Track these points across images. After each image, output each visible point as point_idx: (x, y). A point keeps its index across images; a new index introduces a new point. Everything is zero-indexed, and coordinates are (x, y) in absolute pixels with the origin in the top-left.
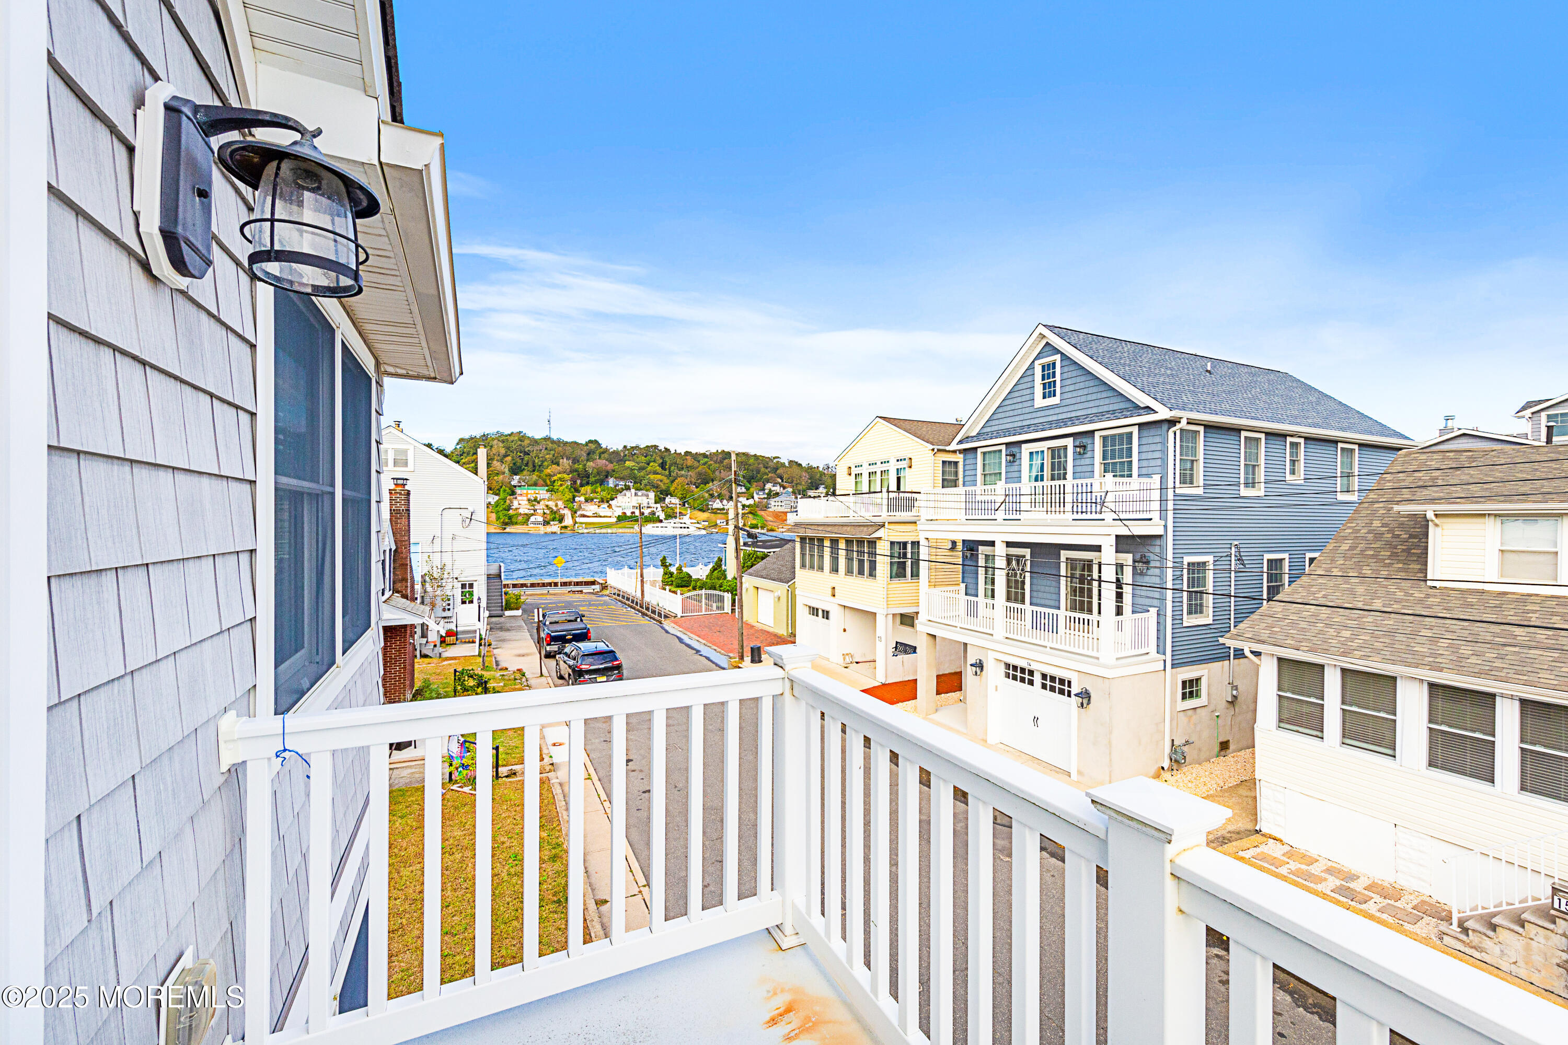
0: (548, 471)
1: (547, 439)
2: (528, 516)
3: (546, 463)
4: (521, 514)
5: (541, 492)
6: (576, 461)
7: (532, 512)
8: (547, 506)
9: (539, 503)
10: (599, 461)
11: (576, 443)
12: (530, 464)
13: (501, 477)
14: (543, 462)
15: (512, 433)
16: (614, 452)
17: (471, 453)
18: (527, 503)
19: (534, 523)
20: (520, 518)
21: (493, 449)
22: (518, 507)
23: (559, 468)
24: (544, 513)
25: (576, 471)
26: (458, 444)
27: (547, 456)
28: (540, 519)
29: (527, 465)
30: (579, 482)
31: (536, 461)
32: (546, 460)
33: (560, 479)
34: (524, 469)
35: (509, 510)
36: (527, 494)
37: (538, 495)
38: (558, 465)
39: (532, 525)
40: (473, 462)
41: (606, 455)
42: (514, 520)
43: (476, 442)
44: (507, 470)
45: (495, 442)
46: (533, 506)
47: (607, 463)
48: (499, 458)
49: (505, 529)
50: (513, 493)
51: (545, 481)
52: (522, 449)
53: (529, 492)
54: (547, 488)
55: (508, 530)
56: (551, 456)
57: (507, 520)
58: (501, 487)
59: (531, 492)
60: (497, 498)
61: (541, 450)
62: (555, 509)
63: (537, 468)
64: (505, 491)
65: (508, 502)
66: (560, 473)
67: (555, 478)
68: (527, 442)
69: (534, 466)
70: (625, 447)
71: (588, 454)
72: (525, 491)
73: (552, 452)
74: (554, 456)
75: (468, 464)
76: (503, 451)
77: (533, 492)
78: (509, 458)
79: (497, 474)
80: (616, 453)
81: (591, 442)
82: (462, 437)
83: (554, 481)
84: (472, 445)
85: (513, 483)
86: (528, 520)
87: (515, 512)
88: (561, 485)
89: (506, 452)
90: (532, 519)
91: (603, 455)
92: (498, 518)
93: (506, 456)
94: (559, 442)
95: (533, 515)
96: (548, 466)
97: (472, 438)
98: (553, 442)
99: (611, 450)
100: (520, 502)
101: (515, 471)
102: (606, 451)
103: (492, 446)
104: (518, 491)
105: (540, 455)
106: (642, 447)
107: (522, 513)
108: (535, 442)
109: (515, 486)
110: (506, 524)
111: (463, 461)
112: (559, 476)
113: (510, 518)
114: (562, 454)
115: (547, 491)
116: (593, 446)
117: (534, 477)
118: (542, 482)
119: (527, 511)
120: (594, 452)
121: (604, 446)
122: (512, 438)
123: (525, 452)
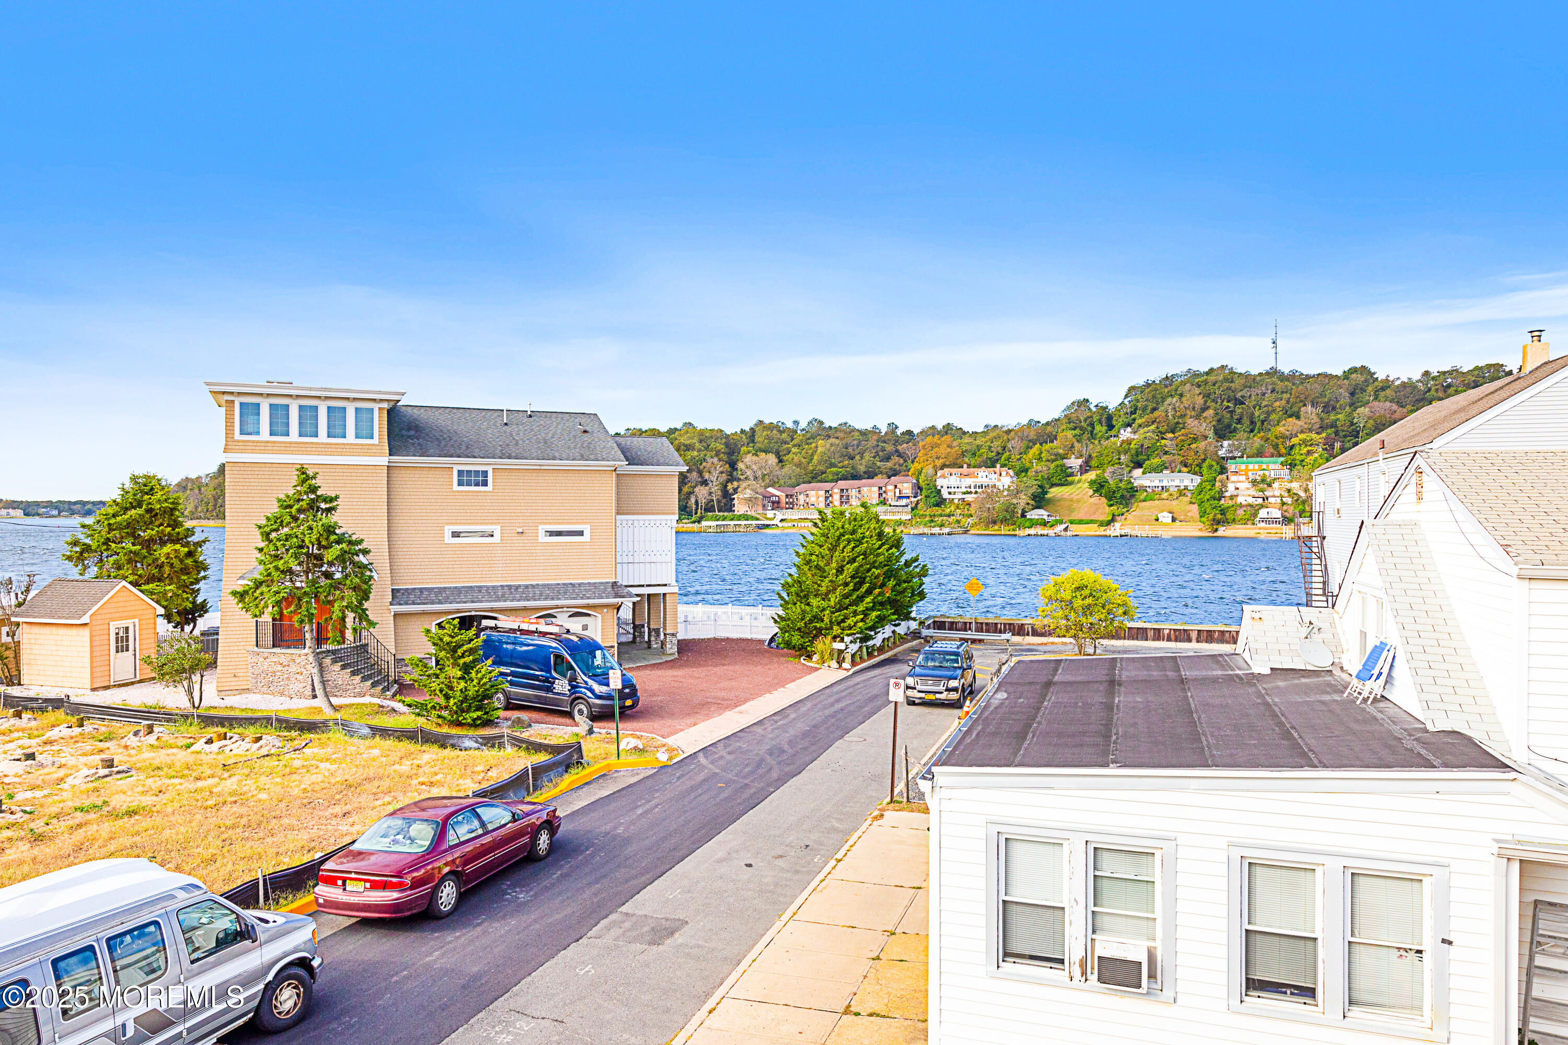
0: (1281, 429)
1: (1273, 372)
2: (1254, 511)
3: (1273, 416)
4: (1241, 506)
5: (1271, 466)
6: (1329, 408)
7: (1260, 501)
8: (1289, 491)
9: (1269, 485)
10: (1376, 403)
11: (1325, 375)
12: (1246, 421)
13: (1202, 445)
14: (1268, 414)
15: (1212, 370)
16: (1404, 385)
17: (1149, 408)
18: (1249, 485)
19: (1263, 520)
20: (1241, 512)
21: (1184, 399)
22: (1235, 493)
23: (1299, 423)
24: (1283, 504)
25: (1333, 425)
26: (1126, 397)
27: (1278, 404)
28: (1277, 514)
29: (1239, 421)
30: (1337, 445)
31: (1257, 414)
32: (1274, 411)
33: (1304, 442)
34: (1235, 430)
35: (1219, 499)
36: (1247, 470)
37: (1267, 473)
38: (1298, 418)
39: (1263, 525)
40: (1153, 422)
41: (1388, 392)
42: (1230, 516)
43: (1156, 390)
44: (1211, 434)
45: (1188, 386)
46: (1262, 491)
47: (1395, 407)
48: (1193, 413)
49: (1216, 530)
50: (1223, 470)
51: (1276, 446)
52: (1231, 394)
53: (1251, 467)
54: (1282, 459)
55: (1219, 533)
56: (1283, 402)
57: (1219, 516)
58: (1204, 460)
59: (1254, 467)
60: (1198, 479)
61: (1264, 394)
62: (1302, 494)
63: (1259, 424)
64: (1211, 467)
65: (1218, 484)
66: (1302, 432)
67: (1294, 441)
68: (1237, 384)
69: (1252, 422)
70: (1427, 373)
71: (1352, 394)
72: (1243, 467)
73: (1285, 396)
74: (1288, 402)
75: (1148, 426)
76: (1200, 401)
77: (1256, 467)
78: (1211, 412)
79: (1195, 440)
80: (1408, 386)
81: (1354, 370)
82: (1133, 384)
83: (1292, 447)
84: (1150, 396)
85: (1222, 453)
86: (1255, 515)
87: (1230, 503)
88: (1309, 453)
89: (1206, 402)
90: (1263, 513)
91: (1382, 394)
92: (1203, 514)
93: (1204, 409)
94: (1293, 377)
95: (1262, 506)
96: (1279, 422)
97: (1148, 385)
98: (1283, 377)
99: (1397, 383)
100: (1238, 485)
101: (1223, 432)
102: (1386, 385)
103: (1181, 395)
104: (1231, 466)
105: (1264, 403)
106: (1465, 370)
107: (1244, 503)
108: (1250, 380)
109: (1223, 458)
110: (1217, 522)
111: (1139, 421)
112: (1301, 436)
113: (1223, 512)
114: (1302, 398)
115: (1282, 463)
116: (1358, 378)
117: (1257, 441)
118: (1272, 450)
119: (1251, 500)
120: (1363, 390)
121: (1381, 376)
122: (1212, 378)
123: (1236, 399)
